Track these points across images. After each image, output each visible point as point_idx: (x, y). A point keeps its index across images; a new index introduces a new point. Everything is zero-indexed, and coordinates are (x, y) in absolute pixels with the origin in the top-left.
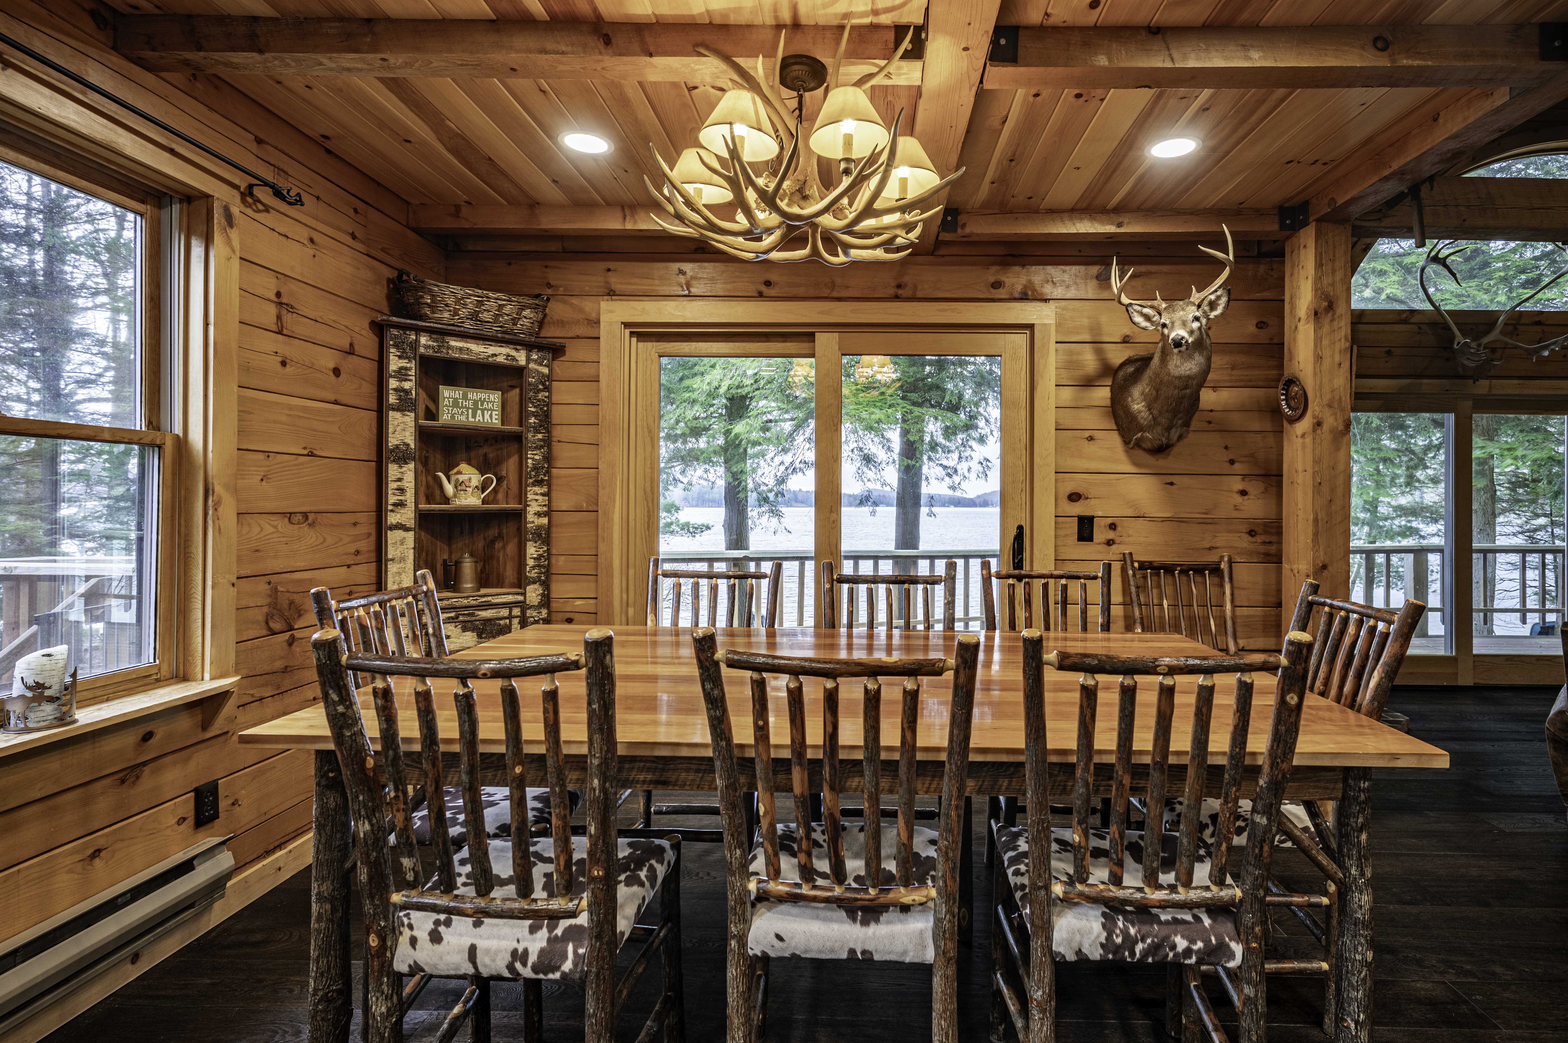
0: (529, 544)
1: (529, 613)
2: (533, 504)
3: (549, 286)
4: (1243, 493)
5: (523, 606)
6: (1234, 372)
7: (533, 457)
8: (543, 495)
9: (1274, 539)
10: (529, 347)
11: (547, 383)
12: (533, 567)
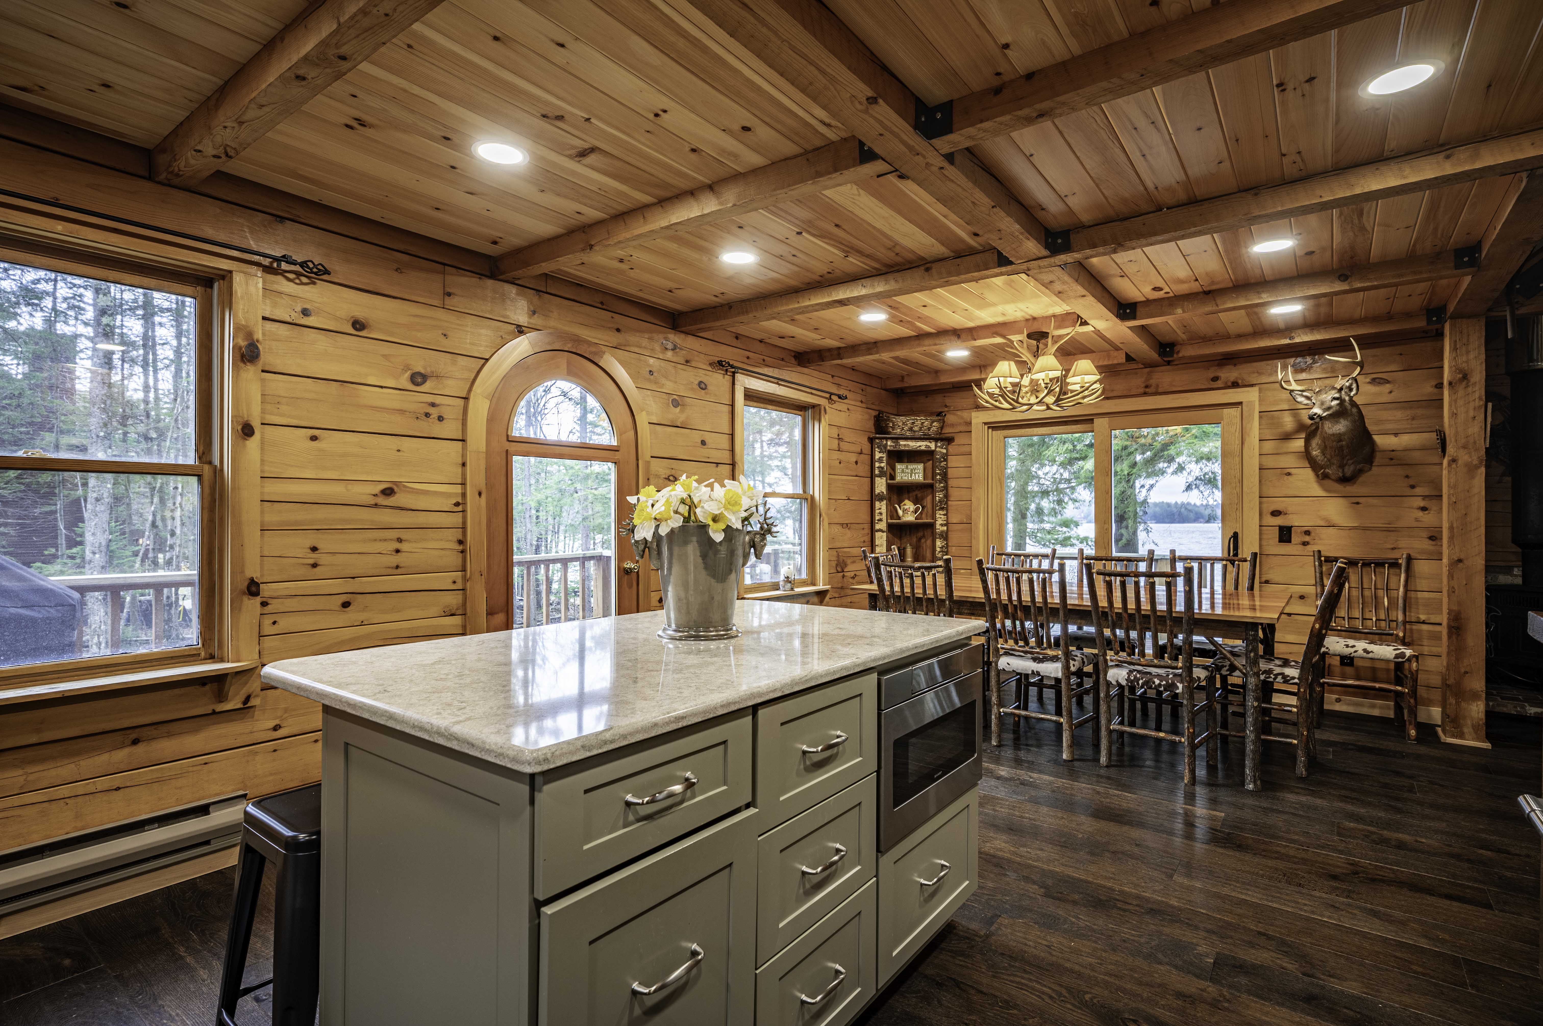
0: (937, 540)
2: (939, 519)
3: (946, 406)
4: (1424, 509)
6: (1414, 422)
7: (939, 496)
8: (944, 515)
10: (936, 440)
11: (945, 458)
12: (940, 550)
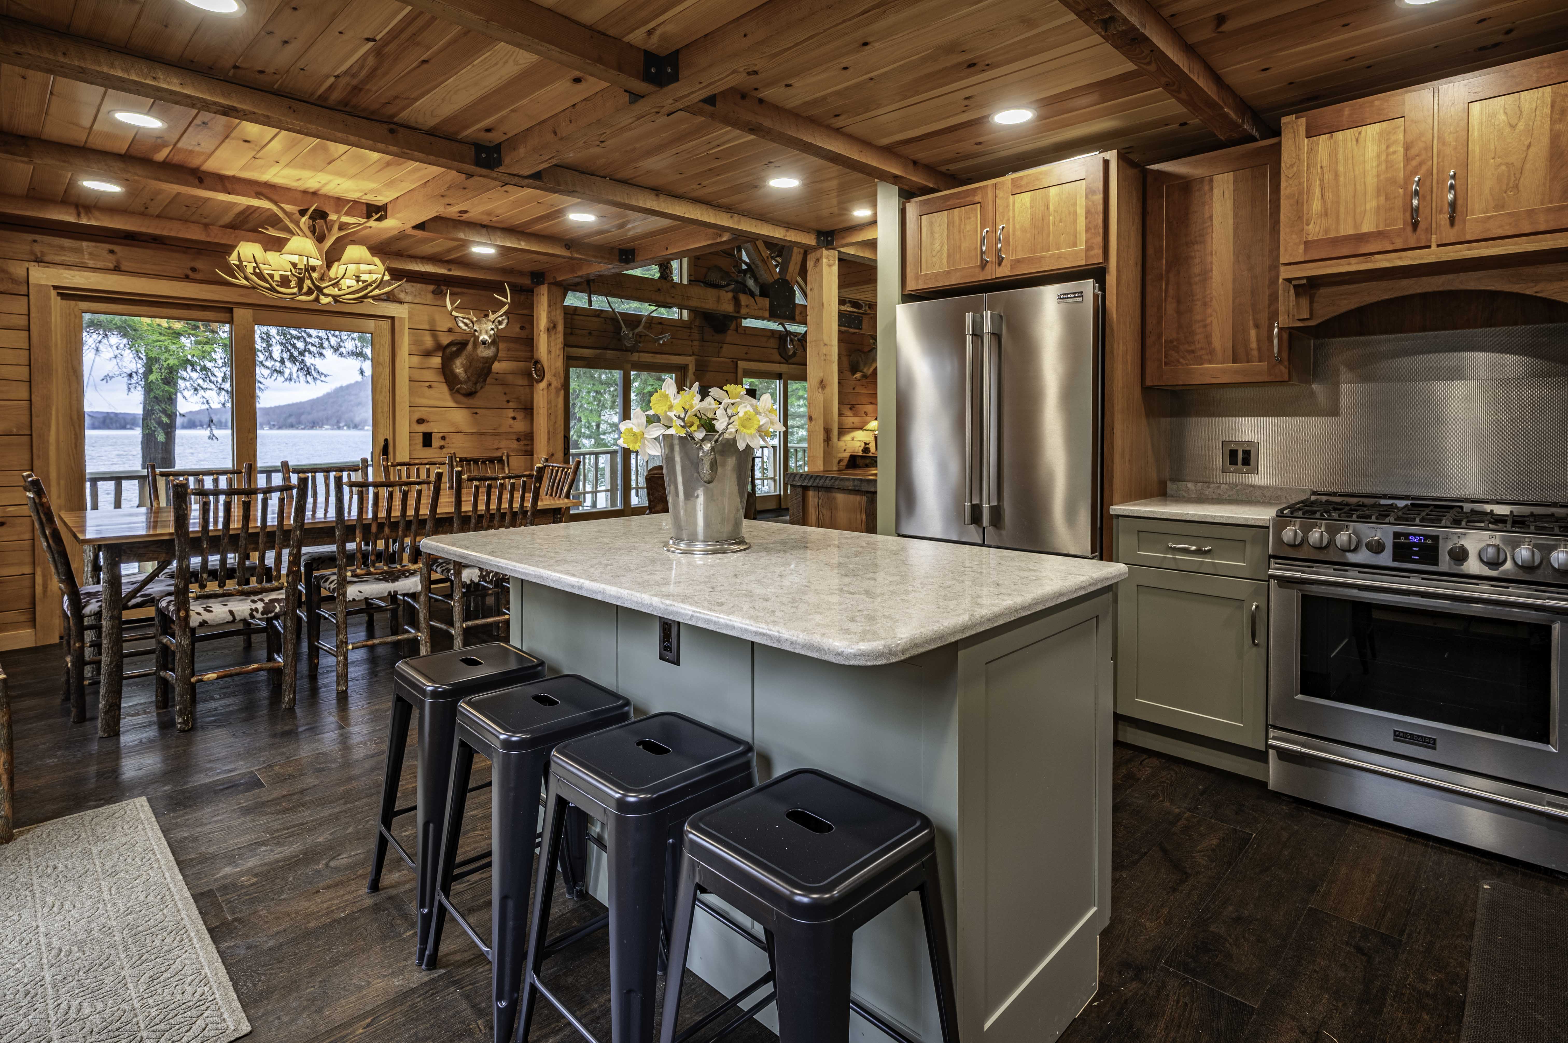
4: (514, 418)
6: (509, 353)
9: (529, 442)
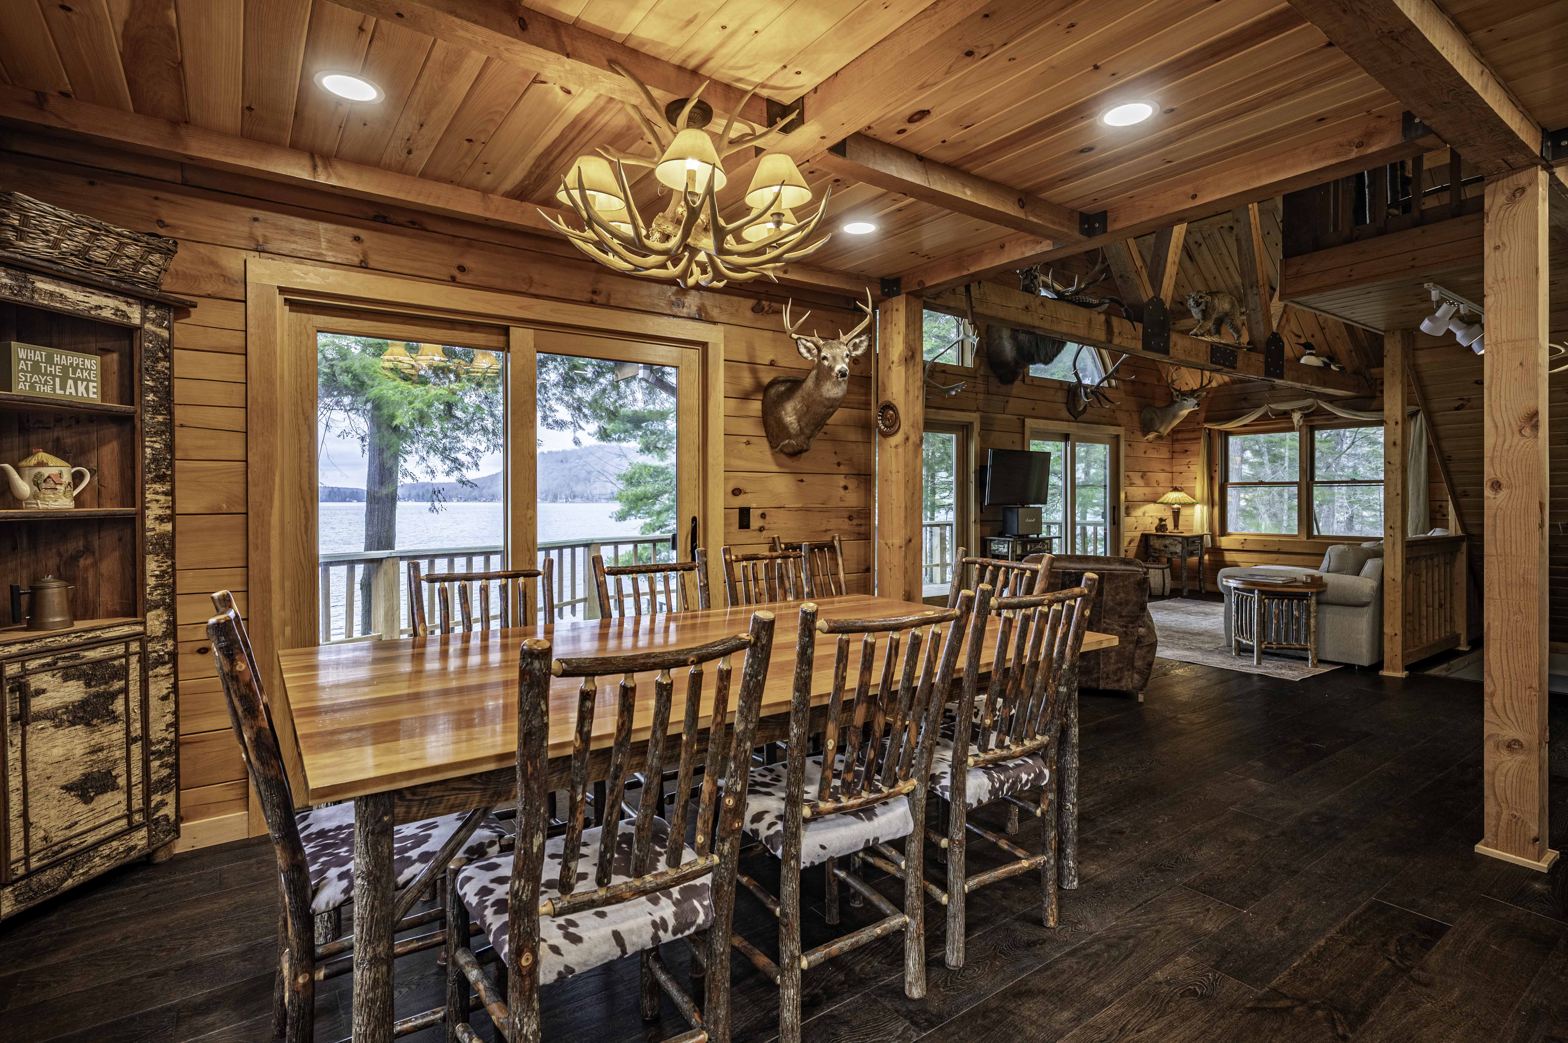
0: (149, 557)
1: (150, 647)
2: (154, 505)
4: (845, 488)
5: (143, 638)
7: (151, 445)
8: (165, 494)
9: (863, 522)
10: (145, 301)
11: (167, 349)
12: (155, 588)
